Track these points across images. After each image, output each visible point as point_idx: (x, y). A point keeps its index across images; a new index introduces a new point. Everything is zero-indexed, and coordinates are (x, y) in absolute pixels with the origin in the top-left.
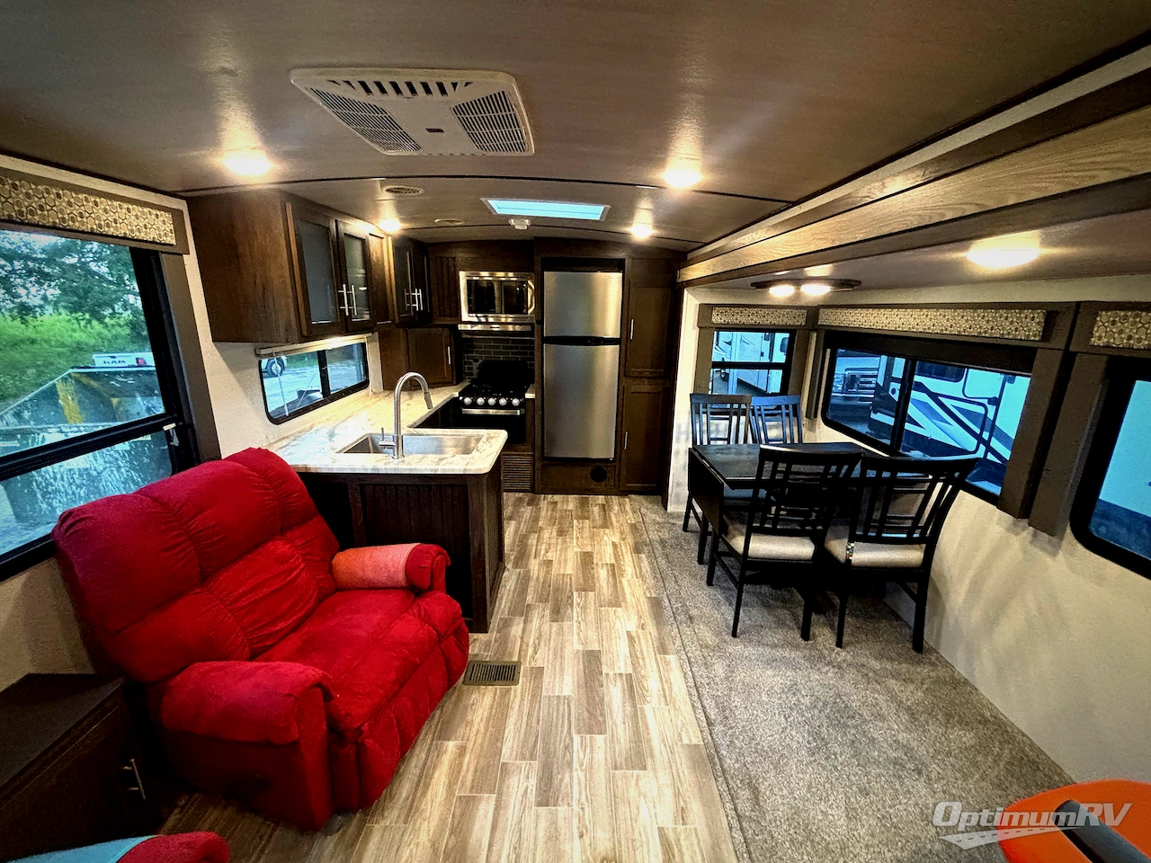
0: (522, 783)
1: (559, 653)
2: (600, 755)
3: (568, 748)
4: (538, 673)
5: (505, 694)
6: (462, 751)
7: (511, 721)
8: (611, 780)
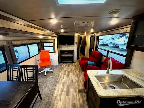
0: (75, 81)
1: (73, 95)
2: (68, 83)
3: (71, 83)
4: (75, 92)
5: (79, 88)
6: (81, 83)
7: (77, 86)
8: (67, 81)
